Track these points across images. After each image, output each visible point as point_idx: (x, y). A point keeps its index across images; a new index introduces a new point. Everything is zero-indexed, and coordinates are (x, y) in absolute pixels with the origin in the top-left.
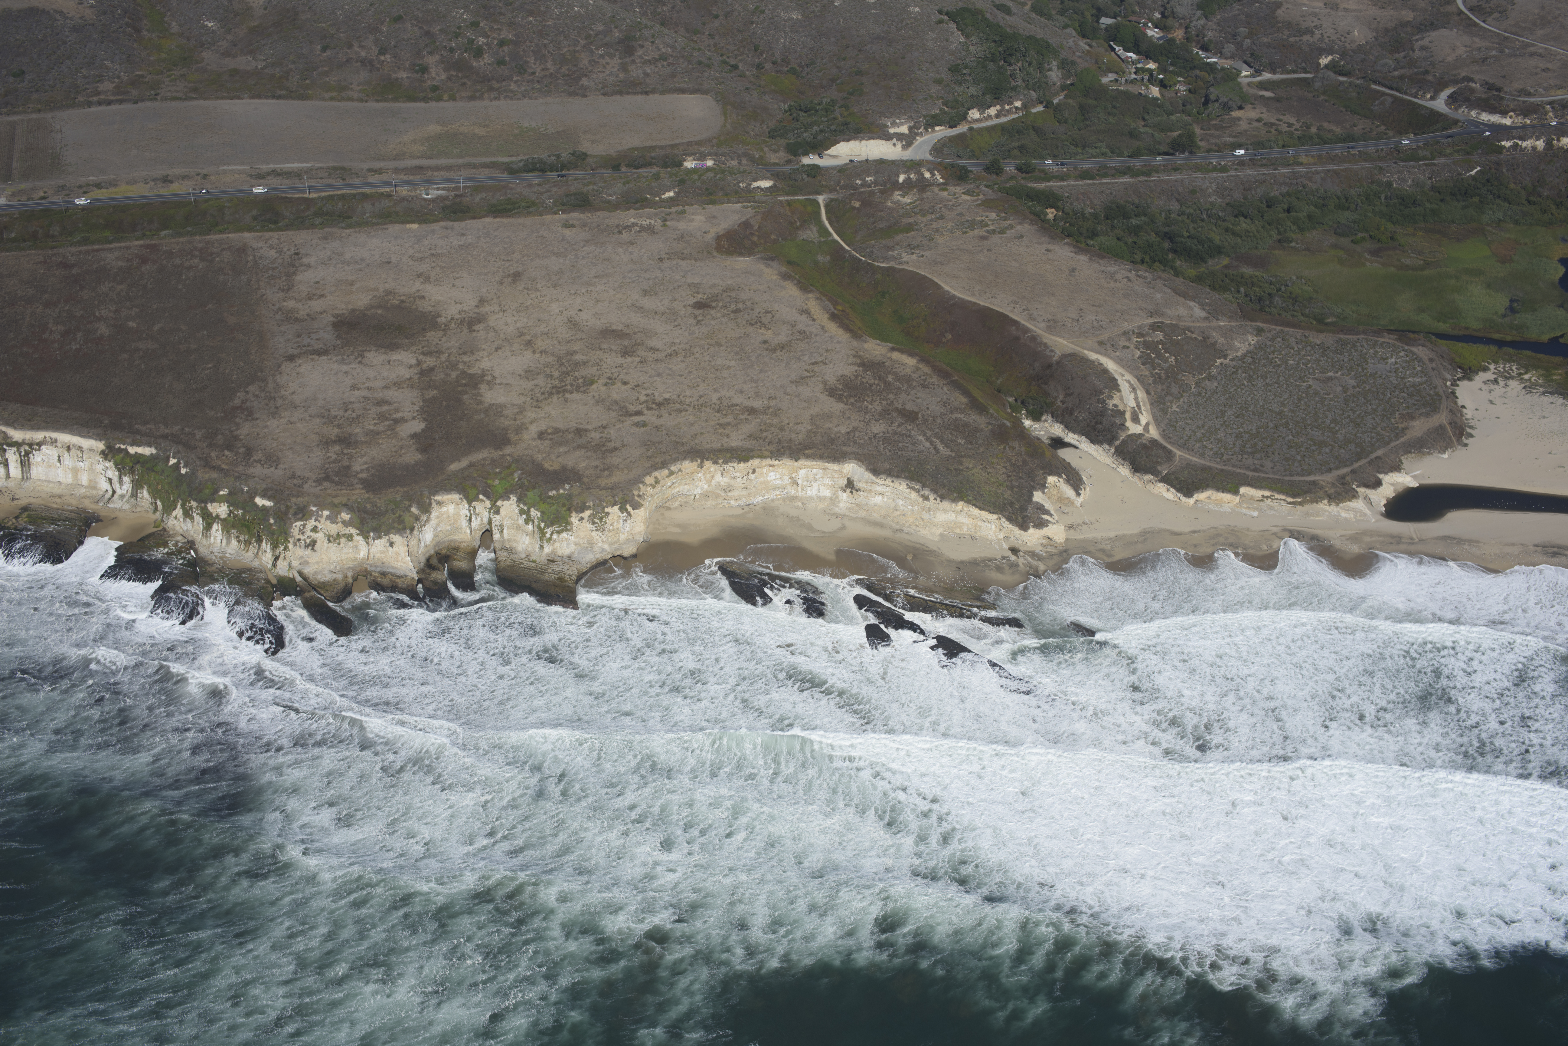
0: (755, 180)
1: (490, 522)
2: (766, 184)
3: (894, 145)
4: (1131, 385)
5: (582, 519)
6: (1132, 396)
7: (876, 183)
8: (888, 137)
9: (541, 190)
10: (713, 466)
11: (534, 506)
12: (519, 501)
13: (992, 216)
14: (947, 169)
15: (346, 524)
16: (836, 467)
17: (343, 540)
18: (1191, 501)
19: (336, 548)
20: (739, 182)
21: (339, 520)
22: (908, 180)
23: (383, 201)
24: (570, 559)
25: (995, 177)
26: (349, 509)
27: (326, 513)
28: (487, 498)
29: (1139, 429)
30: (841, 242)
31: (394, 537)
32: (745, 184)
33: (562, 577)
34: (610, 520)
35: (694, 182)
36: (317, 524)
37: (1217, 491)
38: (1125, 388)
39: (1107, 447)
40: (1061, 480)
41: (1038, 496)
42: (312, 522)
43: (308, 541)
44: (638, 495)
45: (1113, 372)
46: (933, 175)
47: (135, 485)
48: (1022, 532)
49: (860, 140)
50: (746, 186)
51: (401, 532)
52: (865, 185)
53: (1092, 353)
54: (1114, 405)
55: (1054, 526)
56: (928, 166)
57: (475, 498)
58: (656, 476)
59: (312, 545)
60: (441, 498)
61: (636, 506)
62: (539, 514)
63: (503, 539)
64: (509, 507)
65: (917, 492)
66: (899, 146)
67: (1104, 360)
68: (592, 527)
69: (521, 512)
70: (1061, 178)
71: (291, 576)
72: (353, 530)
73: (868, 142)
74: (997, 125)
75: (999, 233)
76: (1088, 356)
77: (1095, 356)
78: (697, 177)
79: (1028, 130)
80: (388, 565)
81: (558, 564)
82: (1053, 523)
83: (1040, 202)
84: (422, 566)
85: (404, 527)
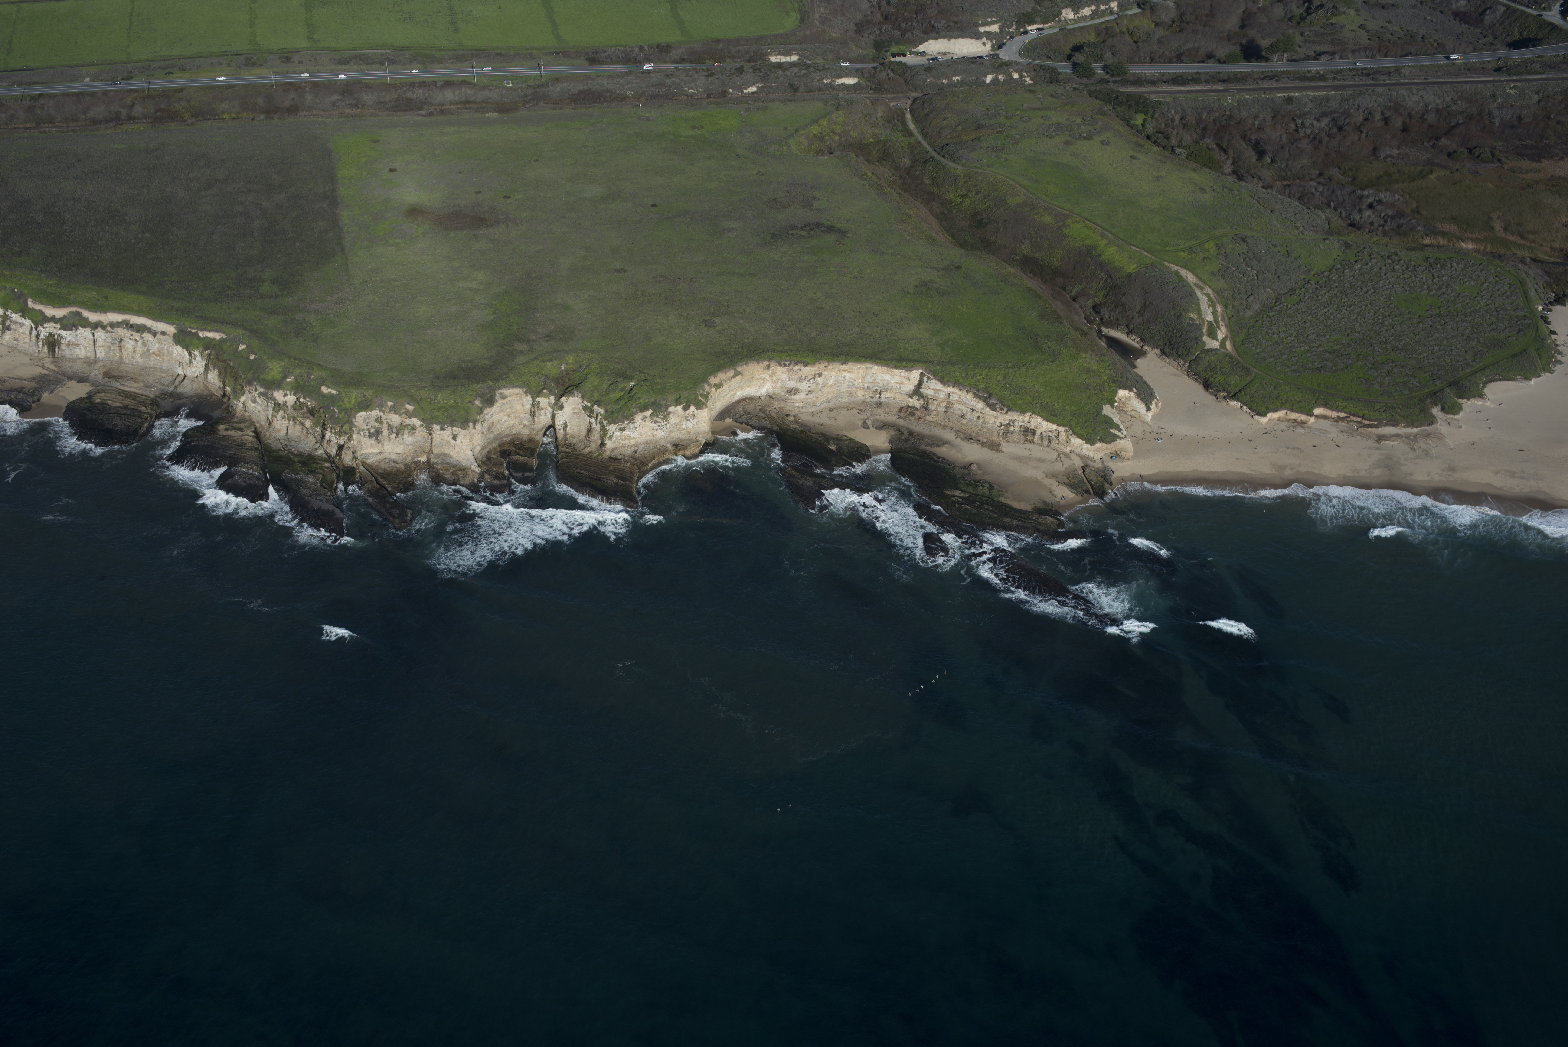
0: (841, 77)
1: (553, 417)
2: (851, 81)
3: (984, 44)
4: (1210, 299)
5: (644, 418)
6: (1210, 310)
7: (962, 83)
8: (977, 36)
9: (622, 81)
10: (779, 368)
11: (598, 402)
12: (583, 397)
13: (1079, 120)
14: (1036, 71)
15: (409, 415)
16: (904, 373)
17: (406, 431)
18: (1264, 420)
19: (400, 439)
20: (823, 79)
21: (403, 411)
22: (995, 81)
23: (463, 89)
24: (632, 457)
25: (1085, 80)
26: (412, 400)
27: (390, 404)
28: (551, 393)
29: (1215, 344)
30: (924, 142)
31: (456, 430)
32: (829, 81)
33: (622, 475)
34: (673, 420)
35: (777, 78)
36: (382, 414)
37: (1292, 410)
38: (1204, 301)
39: (1182, 362)
40: (1132, 394)
41: (1107, 410)
42: (376, 413)
43: (372, 431)
44: (702, 395)
45: (1192, 285)
46: (1021, 76)
47: (205, 370)
48: (1089, 446)
49: (949, 38)
50: (830, 83)
51: (464, 424)
52: (952, 85)
53: (1172, 265)
54: (1191, 319)
55: (1122, 441)
56: (1016, 67)
57: (539, 393)
58: (721, 376)
59: (376, 435)
60: (505, 392)
61: (700, 406)
62: (602, 411)
63: (566, 435)
64: (573, 404)
65: (984, 401)
66: (989, 46)
67: (1184, 273)
68: (655, 426)
69: (585, 408)
70: (1153, 83)
71: (355, 465)
72: (416, 422)
73: (957, 40)
74: (1091, 26)
75: (1085, 138)
76: (1167, 268)
77: (1174, 268)
78: (780, 72)
79: (1122, 33)
80: (451, 457)
81: (620, 462)
82: (1121, 438)
83: (1130, 107)
84: (484, 459)
85: (465, 421)
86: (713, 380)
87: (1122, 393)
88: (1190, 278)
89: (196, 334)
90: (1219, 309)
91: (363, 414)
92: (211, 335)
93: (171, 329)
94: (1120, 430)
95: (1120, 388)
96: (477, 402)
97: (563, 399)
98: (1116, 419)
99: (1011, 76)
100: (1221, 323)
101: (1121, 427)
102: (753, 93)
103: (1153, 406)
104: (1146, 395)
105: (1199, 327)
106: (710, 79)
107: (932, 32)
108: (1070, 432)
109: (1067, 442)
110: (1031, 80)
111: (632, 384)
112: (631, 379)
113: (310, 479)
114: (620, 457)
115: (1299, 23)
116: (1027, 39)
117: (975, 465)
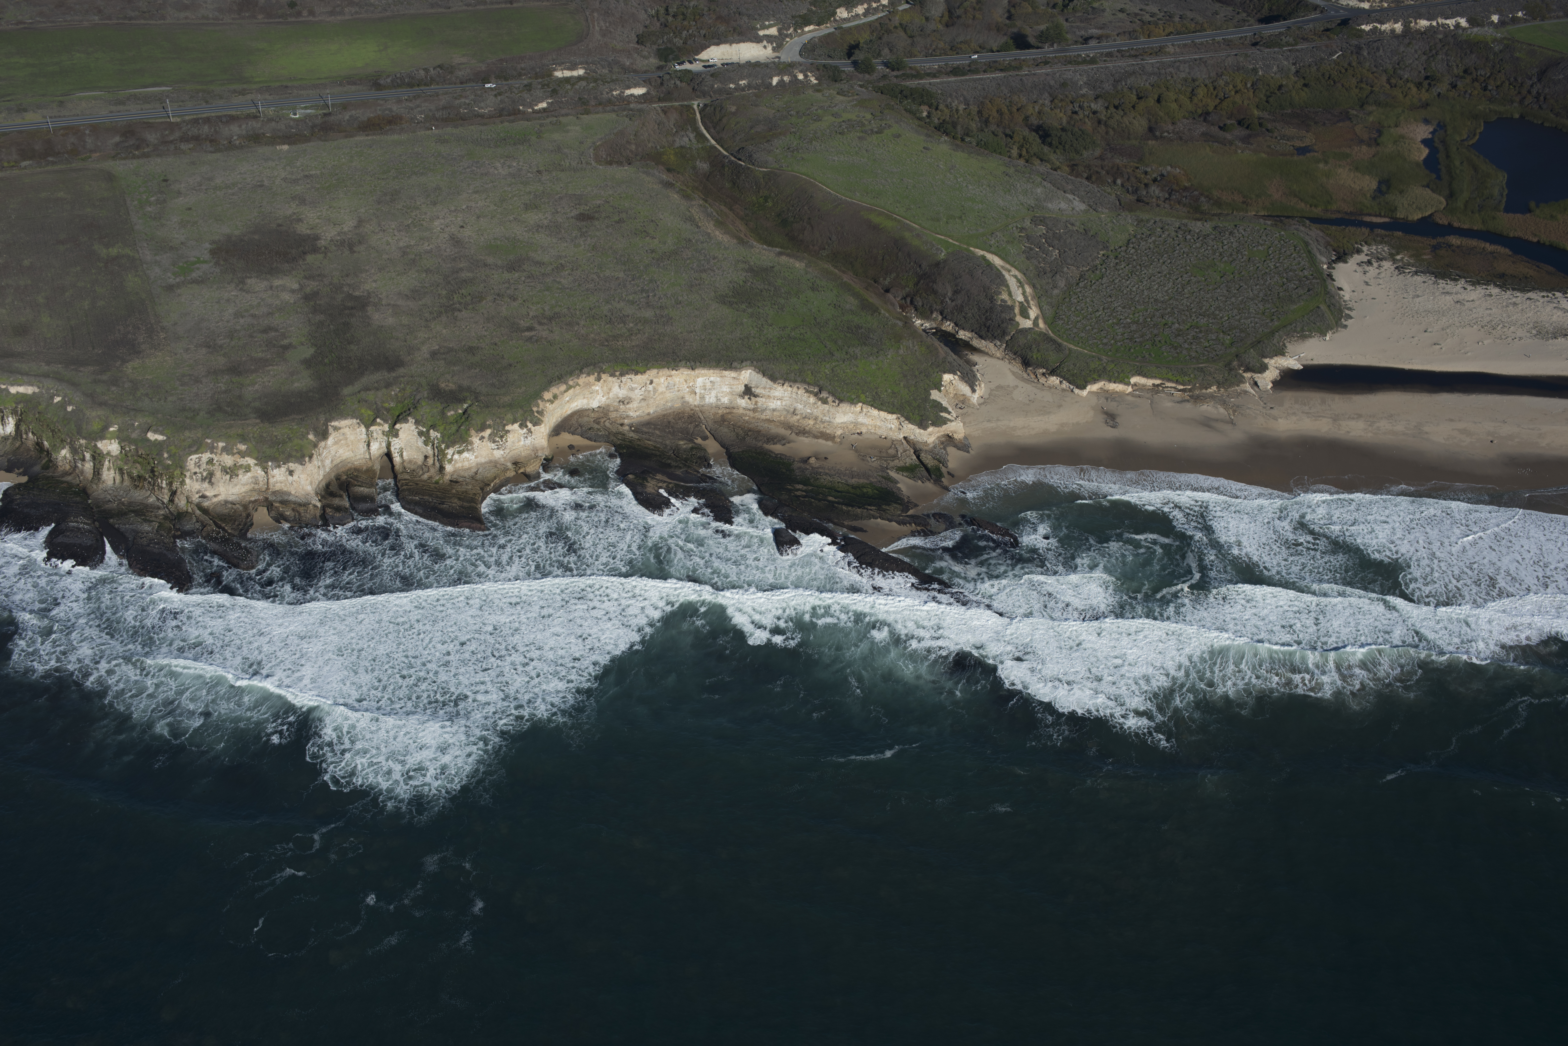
0: (629, 88)
1: (389, 445)
2: (639, 91)
3: (765, 47)
4: (1019, 281)
5: (482, 438)
6: (1020, 291)
7: (749, 86)
8: (758, 40)
9: (410, 105)
10: (610, 379)
11: (433, 427)
12: (417, 423)
13: (869, 116)
14: (820, 70)
15: (243, 455)
16: (733, 374)
17: (240, 472)
18: (1084, 393)
19: (235, 480)
20: (612, 90)
21: (235, 451)
22: (781, 83)
23: (250, 123)
24: (472, 478)
25: (867, 76)
26: (243, 439)
27: (221, 444)
28: (386, 421)
29: (1029, 324)
30: (719, 147)
31: (292, 466)
32: (618, 92)
33: (466, 498)
34: (511, 438)
35: (567, 92)
36: (213, 456)
37: (1110, 381)
38: (1012, 283)
39: (999, 343)
40: (956, 377)
41: (935, 395)
42: (207, 455)
43: (205, 474)
44: (538, 412)
45: (999, 268)
46: (806, 76)
48: (922, 431)
49: (731, 43)
50: (619, 95)
51: (301, 460)
52: (738, 88)
53: (977, 250)
54: (1003, 300)
55: (953, 424)
56: (801, 68)
57: (372, 423)
58: (554, 390)
59: (209, 478)
60: (338, 424)
61: (537, 422)
62: (439, 435)
63: (402, 462)
64: (407, 430)
65: (816, 395)
66: (770, 48)
67: (990, 257)
68: (493, 446)
69: (421, 434)
70: (934, 76)
71: (190, 510)
72: (250, 461)
73: (739, 45)
74: (865, 23)
75: (877, 133)
76: (973, 253)
77: (981, 252)
78: (569, 87)
79: (895, 27)
80: (289, 494)
81: (462, 485)
82: (951, 421)
83: (914, 100)
84: (323, 493)
85: (302, 455)
86: (547, 395)
87: (947, 377)
88: (997, 261)
89: (7, 390)
90: (1028, 289)
91: (194, 457)
92: (21, 389)
94: (949, 413)
95: (945, 373)
96: (311, 437)
97: (398, 426)
98: (944, 403)
99: (796, 77)
100: (1031, 302)
101: (950, 410)
102: (544, 109)
103: (977, 388)
104: (970, 377)
105: (1012, 308)
106: (499, 98)
107: (714, 38)
108: (902, 419)
109: (900, 429)
110: (816, 79)
111: (465, 406)
112: (464, 400)
113: (146, 527)
114: (461, 479)
115: (1062, 10)
116: (805, 40)
117: (813, 459)
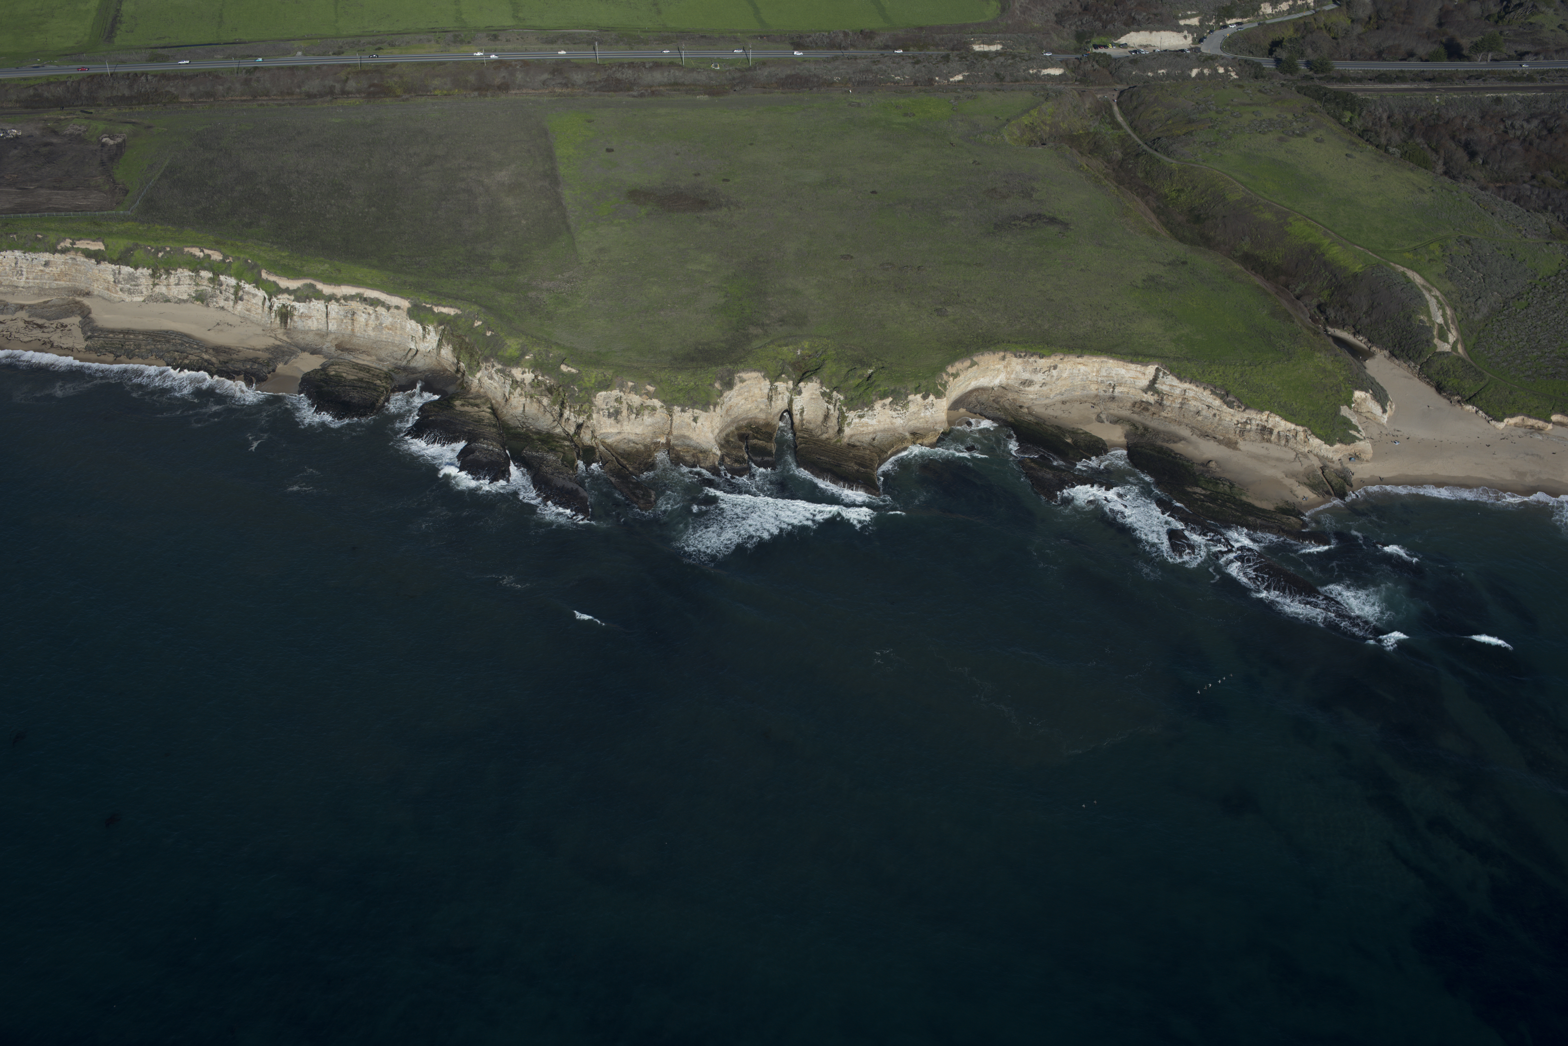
0: (1046, 67)
1: (791, 402)
2: (1057, 72)
3: (1185, 37)
4: (1439, 302)
5: (884, 405)
6: (1440, 313)
7: (1167, 76)
8: (1179, 29)
9: (829, 67)
10: (1015, 359)
11: (836, 389)
12: (822, 383)
13: (1290, 117)
14: (1242, 66)
15: (650, 396)
16: (1139, 368)
17: (646, 412)
18: (1501, 426)
19: (639, 419)
20: (1029, 69)
21: (643, 391)
22: (1200, 75)
23: (672, 71)
24: (870, 444)
25: (1289, 76)
26: (653, 381)
27: (630, 384)
28: (790, 378)
29: (1447, 347)
30: (1133, 135)
31: (697, 412)
32: (1035, 71)
33: (863, 463)
34: (912, 408)
35: (984, 67)
36: (622, 394)
37: (1529, 416)
38: (1433, 304)
39: (1413, 364)
40: (1368, 395)
41: (1345, 411)
42: (616, 393)
43: (611, 411)
44: (941, 384)
45: (1420, 286)
46: (1227, 71)
47: (438, 345)
48: (1328, 447)
49: (1151, 31)
50: (1036, 74)
51: (705, 407)
52: (1157, 78)
53: (1398, 266)
54: (1421, 321)
55: (1362, 443)
56: (1222, 62)
57: (777, 378)
58: (958, 366)
59: (615, 414)
60: (744, 375)
61: (939, 395)
62: (842, 398)
63: (802, 420)
64: (811, 389)
65: (1221, 398)
66: (1190, 40)
67: (1410, 274)
68: (894, 414)
69: (823, 394)
70: (1359, 80)
71: (594, 445)
72: (657, 403)
73: (1159, 33)
74: (1289, 21)
75: (1298, 135)
76: (1393, 268)
77: (1401, 269)
78: (987, 61)
79: (1319, 28)
80: (691, 439)
81: (859, 449)
82: (1360, 440)
83: (1338, 104)
84: (723, 442)
85: (706, 403)
86: (950, 370)
87: (1358, 394)
88: (1418, 279)
89: (431, 309)
90: (1449, 312)
91: (603, 393)
92: (445, 310)
93: (405, 304)
94: (1359, 431)
95: (1356, 389)
96: (717, 385)
97: (802, 384)
98: (1354, 420)
99: (1216, 71)
100: (1451, 326)
101: (1360, 428)
102: (959, 81)
103: (1388, 408)
104: (1381, 397)
105: (1430, 330)
106: (917, 66)
107: (1133, 24)
108: (1309, 432)
109: (1305, 442)
110: (1236, 74)
111: (870, 371)
112: (870, 366)
113: (551, 457)
114: (858, 444)
115: (1497, 22)
116: (1227, 33)
117: (1213, 463)
